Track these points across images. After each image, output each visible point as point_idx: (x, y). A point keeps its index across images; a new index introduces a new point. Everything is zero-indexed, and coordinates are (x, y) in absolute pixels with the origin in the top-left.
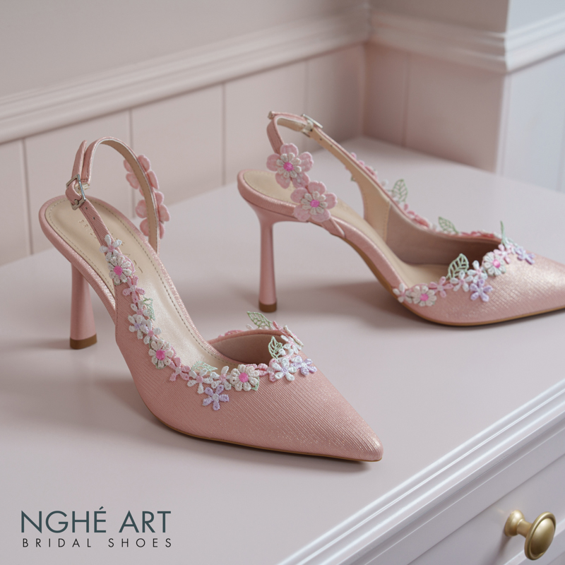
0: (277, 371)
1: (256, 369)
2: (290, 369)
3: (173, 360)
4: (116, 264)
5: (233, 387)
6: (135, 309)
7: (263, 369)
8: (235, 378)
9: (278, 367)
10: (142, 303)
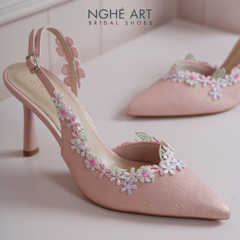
0: (164, 169)
1: (151, 168)
2: (171, 167)
3: (100, 165)
4: (61, 109)
5: (139, 180)
6: (75, 135)
7: (156, 168)
8: (140, 175)
9: (165, 167)
10: (79, 132)
